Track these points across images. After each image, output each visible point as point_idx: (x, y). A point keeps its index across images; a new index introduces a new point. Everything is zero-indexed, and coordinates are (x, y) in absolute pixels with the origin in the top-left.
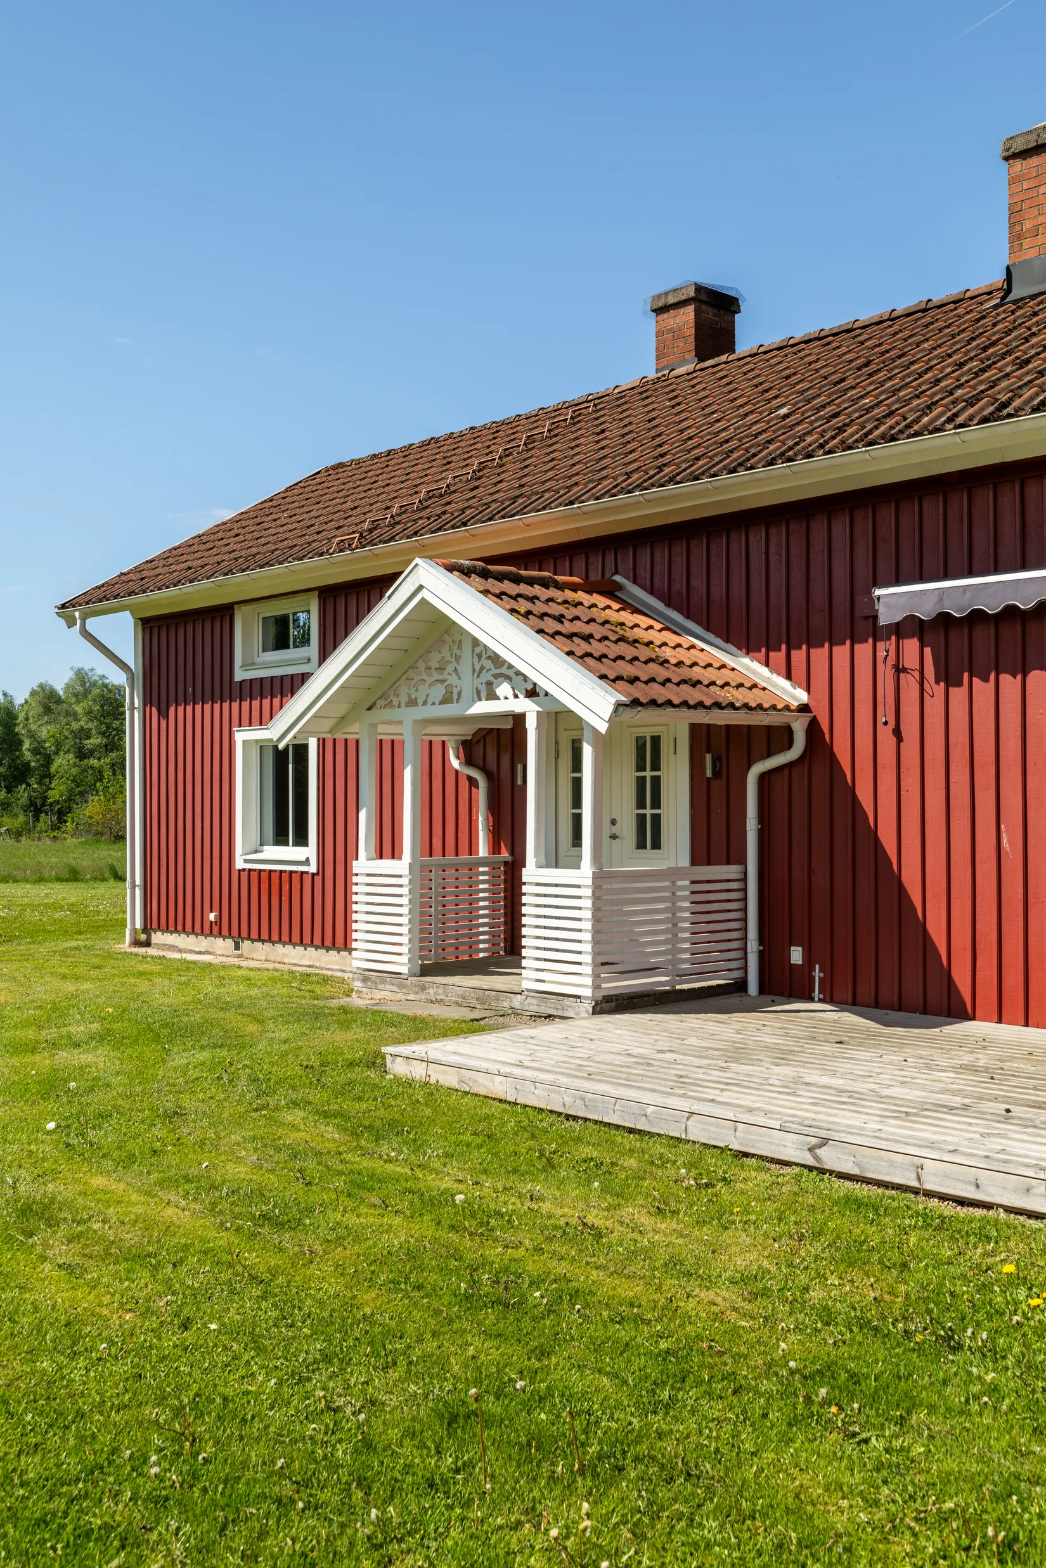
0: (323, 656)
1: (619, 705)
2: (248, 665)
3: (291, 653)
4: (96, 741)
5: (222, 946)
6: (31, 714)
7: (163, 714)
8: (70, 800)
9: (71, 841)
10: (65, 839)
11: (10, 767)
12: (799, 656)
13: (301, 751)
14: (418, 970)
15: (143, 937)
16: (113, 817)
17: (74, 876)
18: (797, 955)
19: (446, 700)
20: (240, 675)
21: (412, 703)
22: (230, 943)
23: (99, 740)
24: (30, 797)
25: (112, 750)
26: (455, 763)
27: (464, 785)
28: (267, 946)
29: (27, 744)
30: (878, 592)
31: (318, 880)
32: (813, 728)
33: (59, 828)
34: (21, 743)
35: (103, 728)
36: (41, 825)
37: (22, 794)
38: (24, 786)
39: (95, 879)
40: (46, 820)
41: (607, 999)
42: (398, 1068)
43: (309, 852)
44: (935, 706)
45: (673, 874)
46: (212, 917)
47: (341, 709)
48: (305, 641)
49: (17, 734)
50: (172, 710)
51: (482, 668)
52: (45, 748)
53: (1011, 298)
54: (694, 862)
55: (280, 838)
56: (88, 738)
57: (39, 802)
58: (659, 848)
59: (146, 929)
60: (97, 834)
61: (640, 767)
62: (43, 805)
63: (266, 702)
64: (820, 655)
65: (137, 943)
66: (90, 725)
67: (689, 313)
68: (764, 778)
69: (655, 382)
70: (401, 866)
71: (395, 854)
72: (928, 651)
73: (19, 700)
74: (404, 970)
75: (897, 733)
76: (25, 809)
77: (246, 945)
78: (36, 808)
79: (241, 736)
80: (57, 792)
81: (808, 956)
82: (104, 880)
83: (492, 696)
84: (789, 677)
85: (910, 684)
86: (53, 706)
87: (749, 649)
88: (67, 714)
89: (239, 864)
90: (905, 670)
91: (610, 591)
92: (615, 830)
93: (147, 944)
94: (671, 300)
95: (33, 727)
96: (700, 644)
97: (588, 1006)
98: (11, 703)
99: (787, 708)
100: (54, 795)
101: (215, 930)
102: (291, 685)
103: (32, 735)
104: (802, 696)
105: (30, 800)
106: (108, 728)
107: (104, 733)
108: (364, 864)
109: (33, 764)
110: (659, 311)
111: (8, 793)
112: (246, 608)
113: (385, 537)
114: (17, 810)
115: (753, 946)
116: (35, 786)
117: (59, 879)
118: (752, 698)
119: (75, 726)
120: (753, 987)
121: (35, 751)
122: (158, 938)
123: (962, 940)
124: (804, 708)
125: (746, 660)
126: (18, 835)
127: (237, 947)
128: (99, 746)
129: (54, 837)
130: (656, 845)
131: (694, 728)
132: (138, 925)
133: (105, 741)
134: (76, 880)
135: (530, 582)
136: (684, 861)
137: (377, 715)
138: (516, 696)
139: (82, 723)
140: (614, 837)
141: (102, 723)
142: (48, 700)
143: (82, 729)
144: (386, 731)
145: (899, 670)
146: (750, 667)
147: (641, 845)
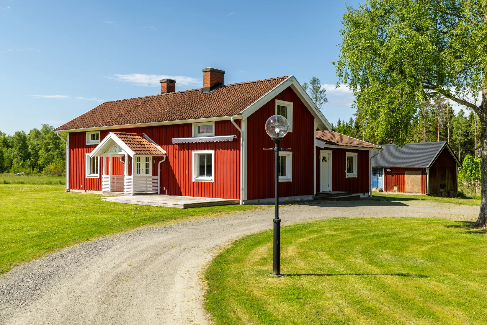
0: (101, 141)
1: (134, 154)
2: (88, 142)
3: (96, 141)
4: (51, 146)
5: (83, 191)
6: (31, 137)
7: (73, 150)
8: (44, 164)
9: (44, 176)
10: (42, 176)
11: (24, 154)
12: (165, 146)
13: (97, 158)
14: (111, 191)
15: (69, 190)
16: (58, 169)
17: (50, 183)
18: (164, 188)
19: (115, 152)
20: (87, 144)
21: (111, 152)
22: (85, 191)
23: (53, 146)
24: (31, 163)
25: (56, 149)
26: (121, 160)
27: (122, 164)
28: (91, 191)
29: (30, 147)
30: (173, 139)
31: (100, 179)
32: (167, 157)
33: (40, 172)
34: (28, 146)
35: (54, 142)
36: (35, 171)
37: (28, 162)
38: (29, 160)
39: (55, 184)
40: (36, 170)
41: (135, 194)
42: (103, 200)
43: (98, 175)
44: (180, 154)
45: (150, 177)
46: (81, 186)
47: (100, 152)
48: (97, 139)
49: (27, 144)
50: (74, 149)
51: (119, 148)
52: (35, 148)
53: (203, 93)
54: (153, 175)
55: (94, 173)
56: (50, 145)
57: (33, 165)
59: (69, 189)
60: (52, 174)
61: (146, 162)
62: (35, 165)
63: (91, 149)
64: (168, 146)
65: (68, 191)
66: (50, 141)
67: (166, 84)
68: (161, 164)
69: (160, 95)
70: (109, 176)
71: (108, 174)
72: (179, 147)
73: (27, 133)
74: (109, 191)
75: (176, 158)
76: (29, 166)
78: (33, 166)
79: (87, 155)
80: (40, 161)
81: (166, 189)
82: (58, 184)
83: (121, 152)
84: (164, 149)
85: (177, 151)
86: (38, 135)
87: (159, 145)
88: (43, 138)
89: (86, 177)
91: (142, 136)
92: (143, 171)
93: (70, 192)
94: (164, 81)
95: (32, 142)
96: (153, 144)
97: (132, 194)
98: (25, 134)
99: (163, 154)
100: (39, 162)
101: (82, 188)
102: (94, 146)
103: (32, 144)
104: (165, 152)
105: (31, 164)
106: (56, 142)
107: (54, 144)
108: (104, 176)
109: (32, 153)
110: (162, 83)
111: (24, 161)
112: (88, 132)
113: (109, 125)
114: (27, 167)
115: (159, 187)
116: (32, 160)
117: (47, 184)
118: (159, 153)
119: (45, 141)
120: (159, 193)
121: (32, 149)
122: (71, 190)
123: (182, 185)
124: (166, 154)
125: (159, 147)
126: (28, 174)
127: (86, 191)
128: (53, 148)
129: (39, 175)
130: (148, 173)
131: (153, 157)
132: (68, 188)
133: (55, 146)
134: (51, 184)
135: (128, 135)
136: (151, 175)
137: (106, 153)
138: (123, 152)
139: (47, 141)
140: (143, 172)
141: (53, 141)
142: (37, 134)
143: (47, 143)
144: (107, 156)
145: (176, 149)
146: (159, 148)
147: (146, 173)
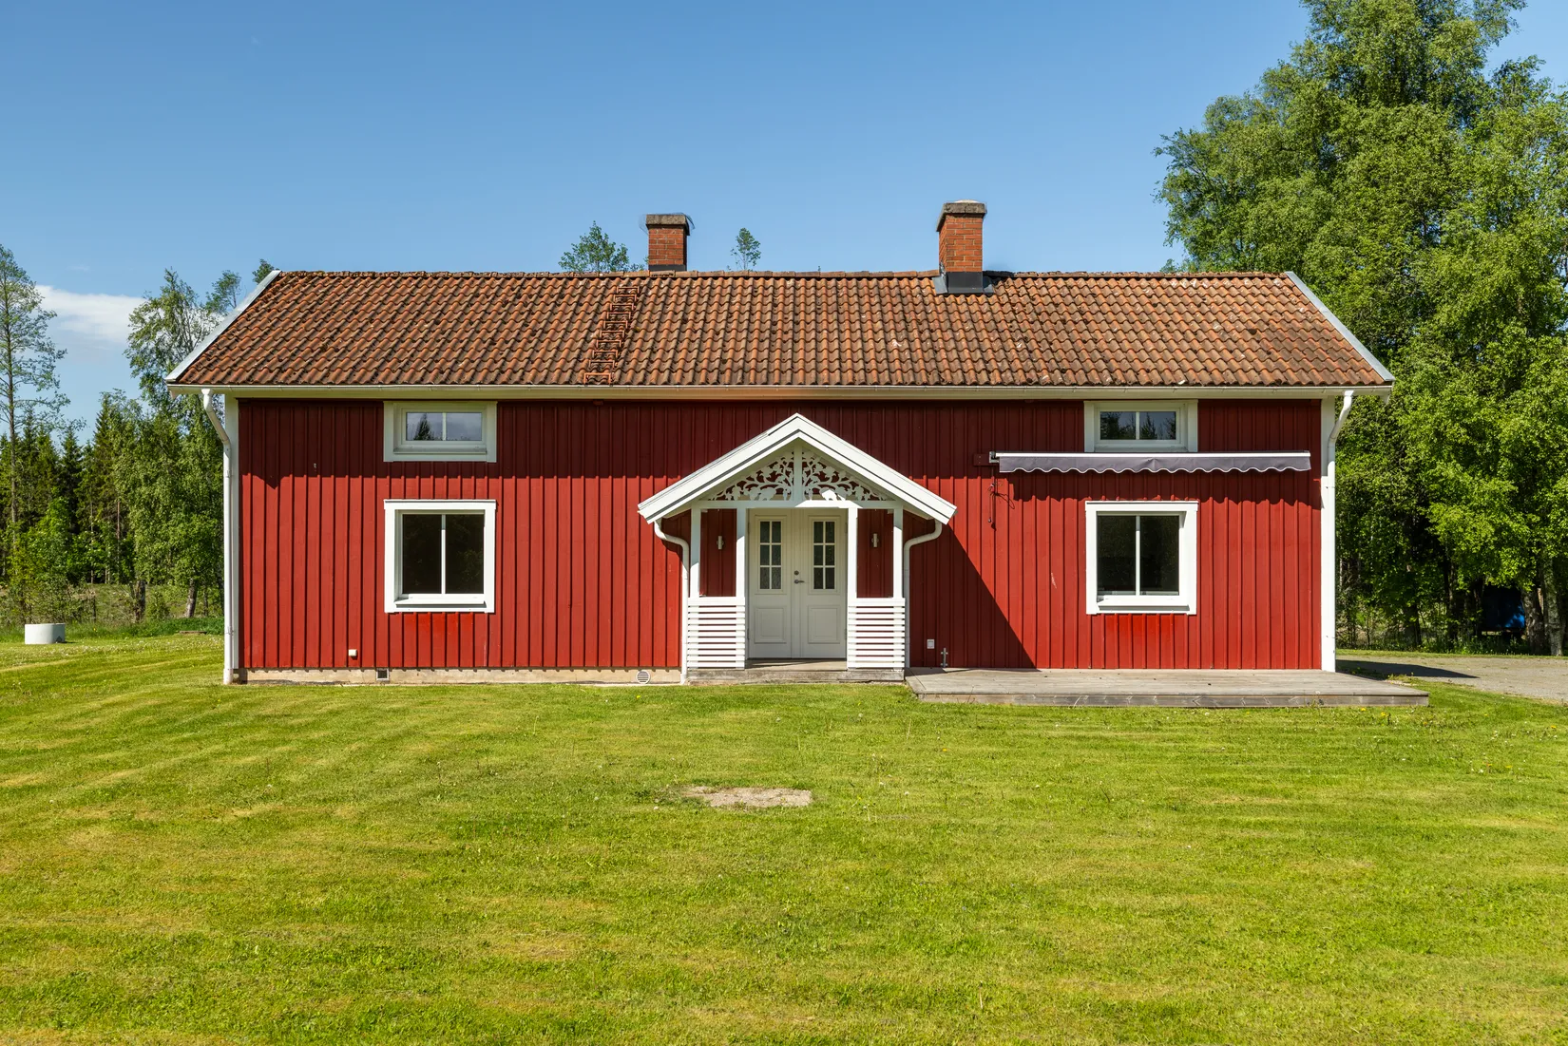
2: (404, 449)
7: (272, 482)
18: (931, 644)
19: (778, 496)
20: (389, 456)
21: (745, 498)
22: (372, 672)
28: (425, 672)
30: (1001, 454)
43: (483, 596)
44: (1016, 514)
46: (351, 653)
50: (286, 480)
51: (810, 481)
58: (833, 587)
61: (818, 541)
64: (949, 481)
67: (678, 234)
72: (1012, 486)
75: (994, 527)
77: (394, 675)
79: (391, 509)
85: (1002, 504)
89: (390, 609)
90: (998, 495)
92: (798, 577)
94: (665, 221)
108: (698, 600)
110: (652, 226)
112: (397, 404)
115: (908, 640)
120: (908, 664)
123: (1030, 629)
127: (383, 675)
130: (831, 586)
132: (235, 665)
138: (839, 499)
140: (797, 582)
145: (995, 495)
147: (818, 586)
